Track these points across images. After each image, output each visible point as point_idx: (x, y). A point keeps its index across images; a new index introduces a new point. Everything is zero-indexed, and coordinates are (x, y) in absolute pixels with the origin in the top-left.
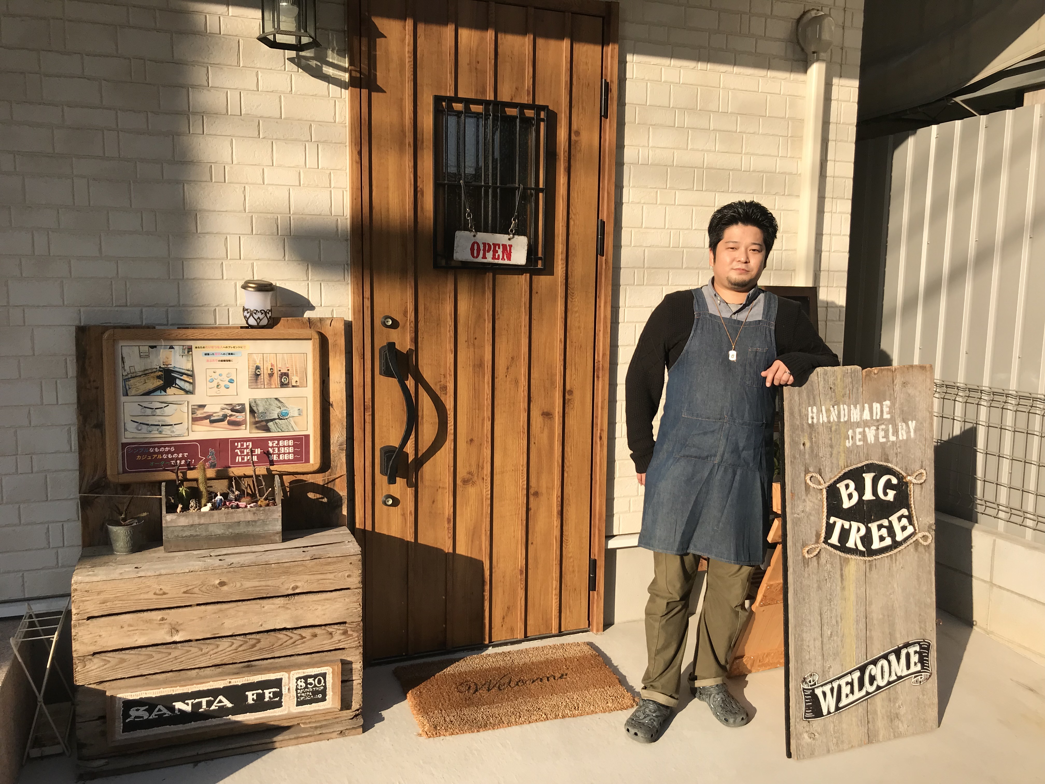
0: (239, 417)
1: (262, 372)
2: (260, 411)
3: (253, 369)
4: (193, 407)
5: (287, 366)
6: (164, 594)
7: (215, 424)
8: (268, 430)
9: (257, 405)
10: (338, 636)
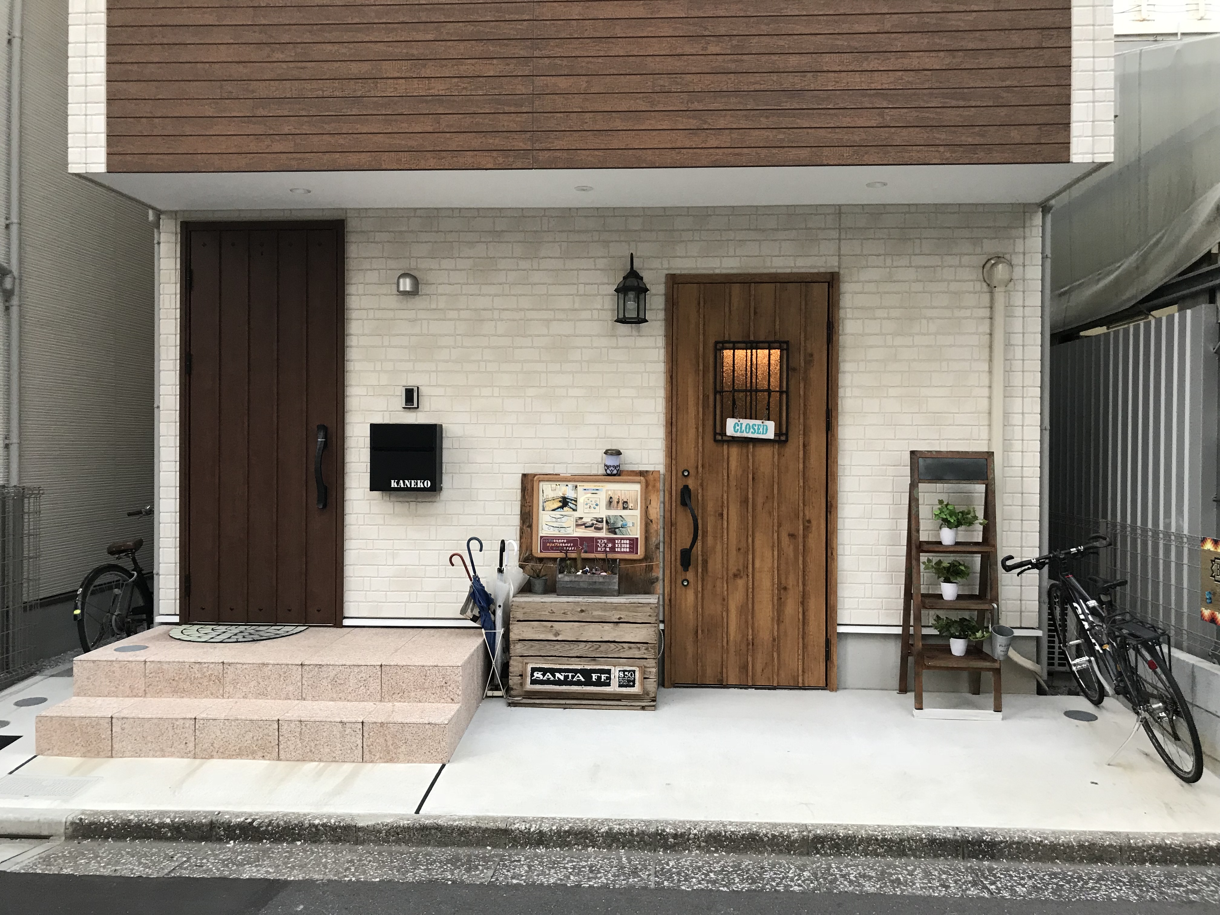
0: (600, 525)
1: (613, 501)
2: (612, 523)
3: (608, 499)
4: (577, 518)
5: (627, 498)
6: (553, 613)
7: (587, 529)
8: (615, 533)
9: (610, 519)
10: (643, 651)
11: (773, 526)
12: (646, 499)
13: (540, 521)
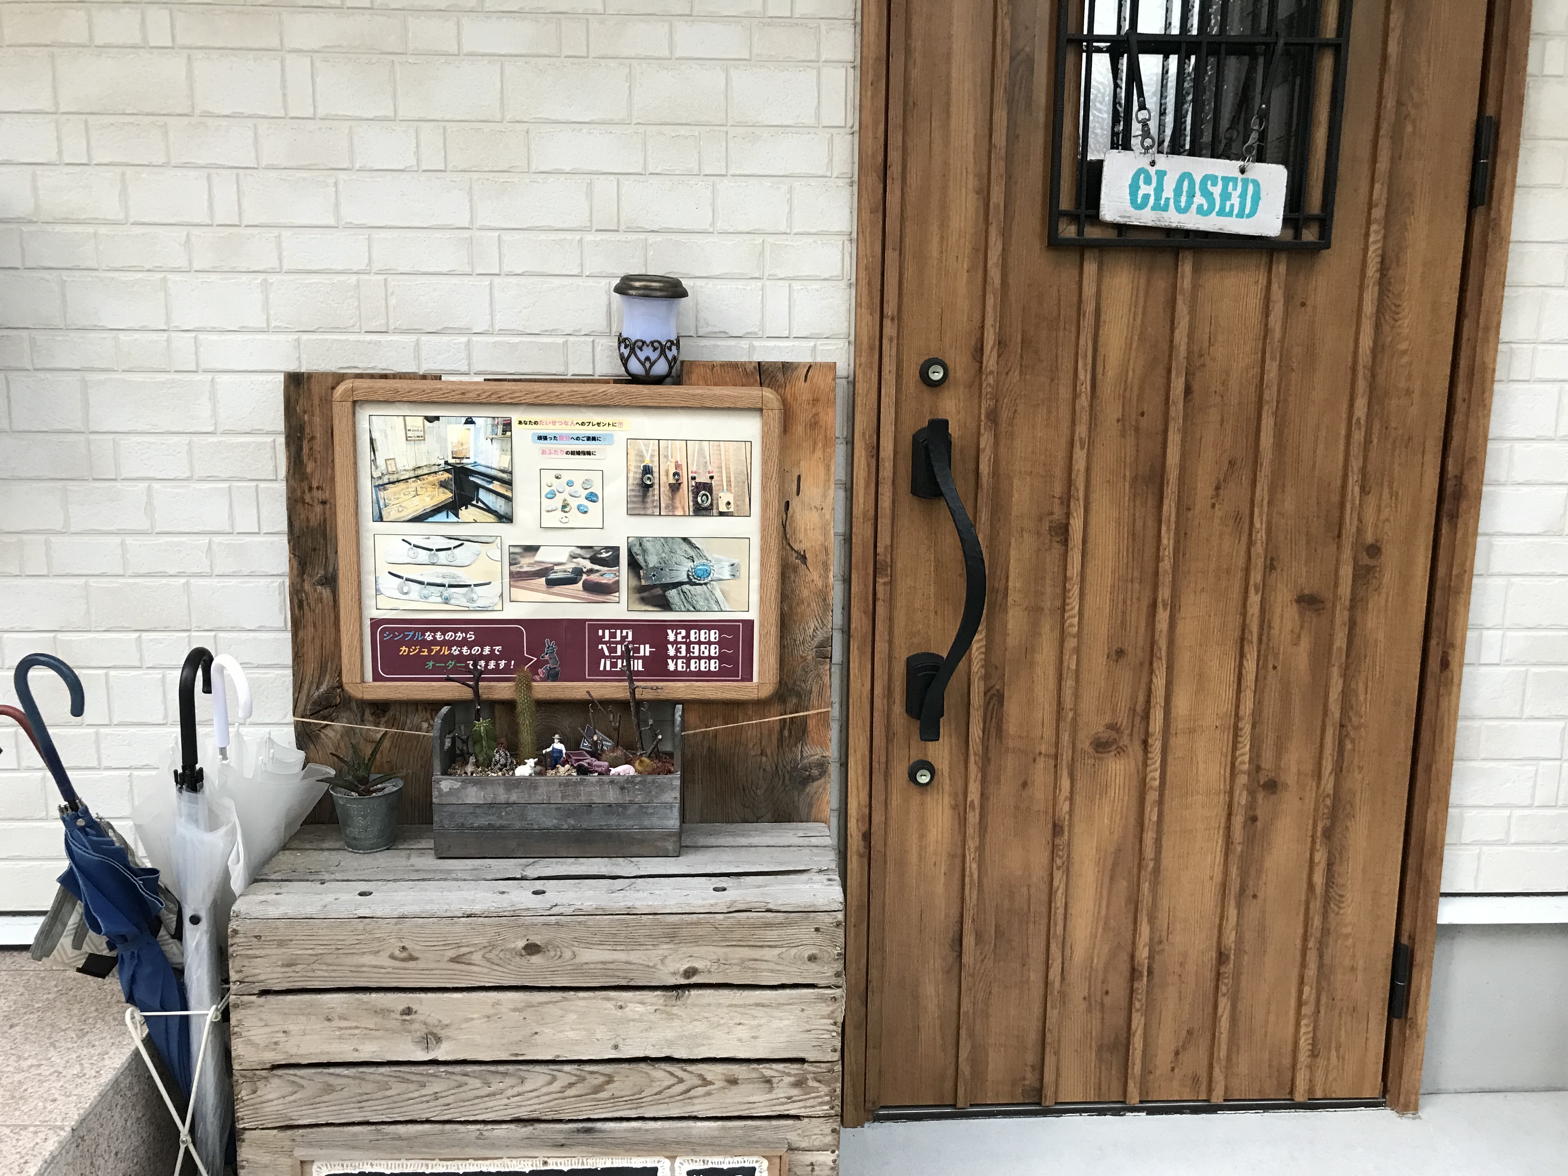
0: (605, 575)
1: (656, 481)
2: (651, 565)
3: (635, 474)
4: (513, 550)
5: (710, 468)
6: (412, 958)
7: (557, 589)
8: (666, 606)
9: (644, 551)
11: (1247, 570)
12: (783, 473)
13: (368, 564)
